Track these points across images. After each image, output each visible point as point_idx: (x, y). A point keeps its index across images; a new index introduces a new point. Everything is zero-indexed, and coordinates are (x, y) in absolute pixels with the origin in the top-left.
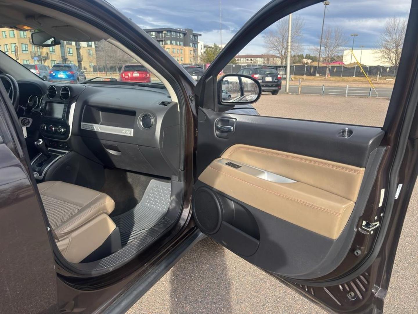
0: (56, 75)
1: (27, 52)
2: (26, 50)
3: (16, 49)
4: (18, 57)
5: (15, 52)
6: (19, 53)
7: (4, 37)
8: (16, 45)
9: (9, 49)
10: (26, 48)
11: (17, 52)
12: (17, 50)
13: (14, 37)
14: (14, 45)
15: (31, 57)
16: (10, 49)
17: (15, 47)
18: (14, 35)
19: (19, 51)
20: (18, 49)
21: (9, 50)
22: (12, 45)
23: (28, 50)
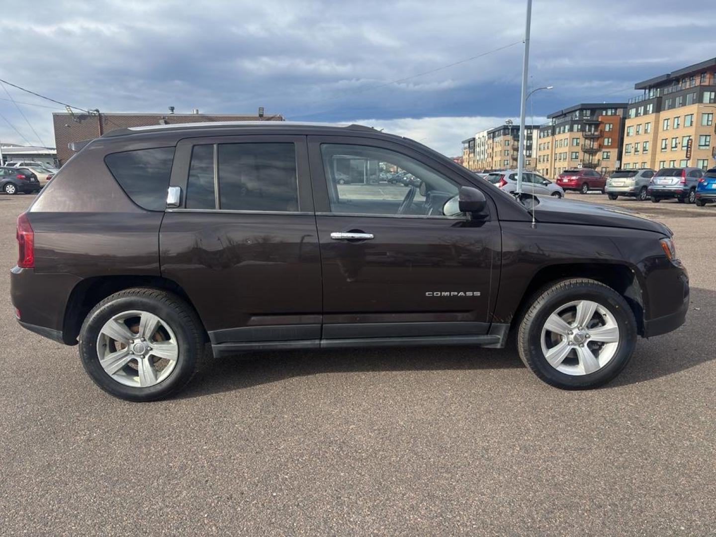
0: (709, 185)
1: (708, 148)
2: (705, 145)
3: (689, 144)
4: (690, 155)
5: (688, 147)
6: (692, 150)
7: (676, 126)
8: (691, 138)
9: (679, 143)
10: (706, 141)
11: (691, 148)
12: (691, 145)
13: (691, 125)
14: (688, 138)
15: (713, 155)
16: (681, 143)
17: (688, 141)
18: (692, 122)
19: (693, 147)
20: (693, 143)
21: (678, 145)
22: (684, 138)
23: (708, 145)
